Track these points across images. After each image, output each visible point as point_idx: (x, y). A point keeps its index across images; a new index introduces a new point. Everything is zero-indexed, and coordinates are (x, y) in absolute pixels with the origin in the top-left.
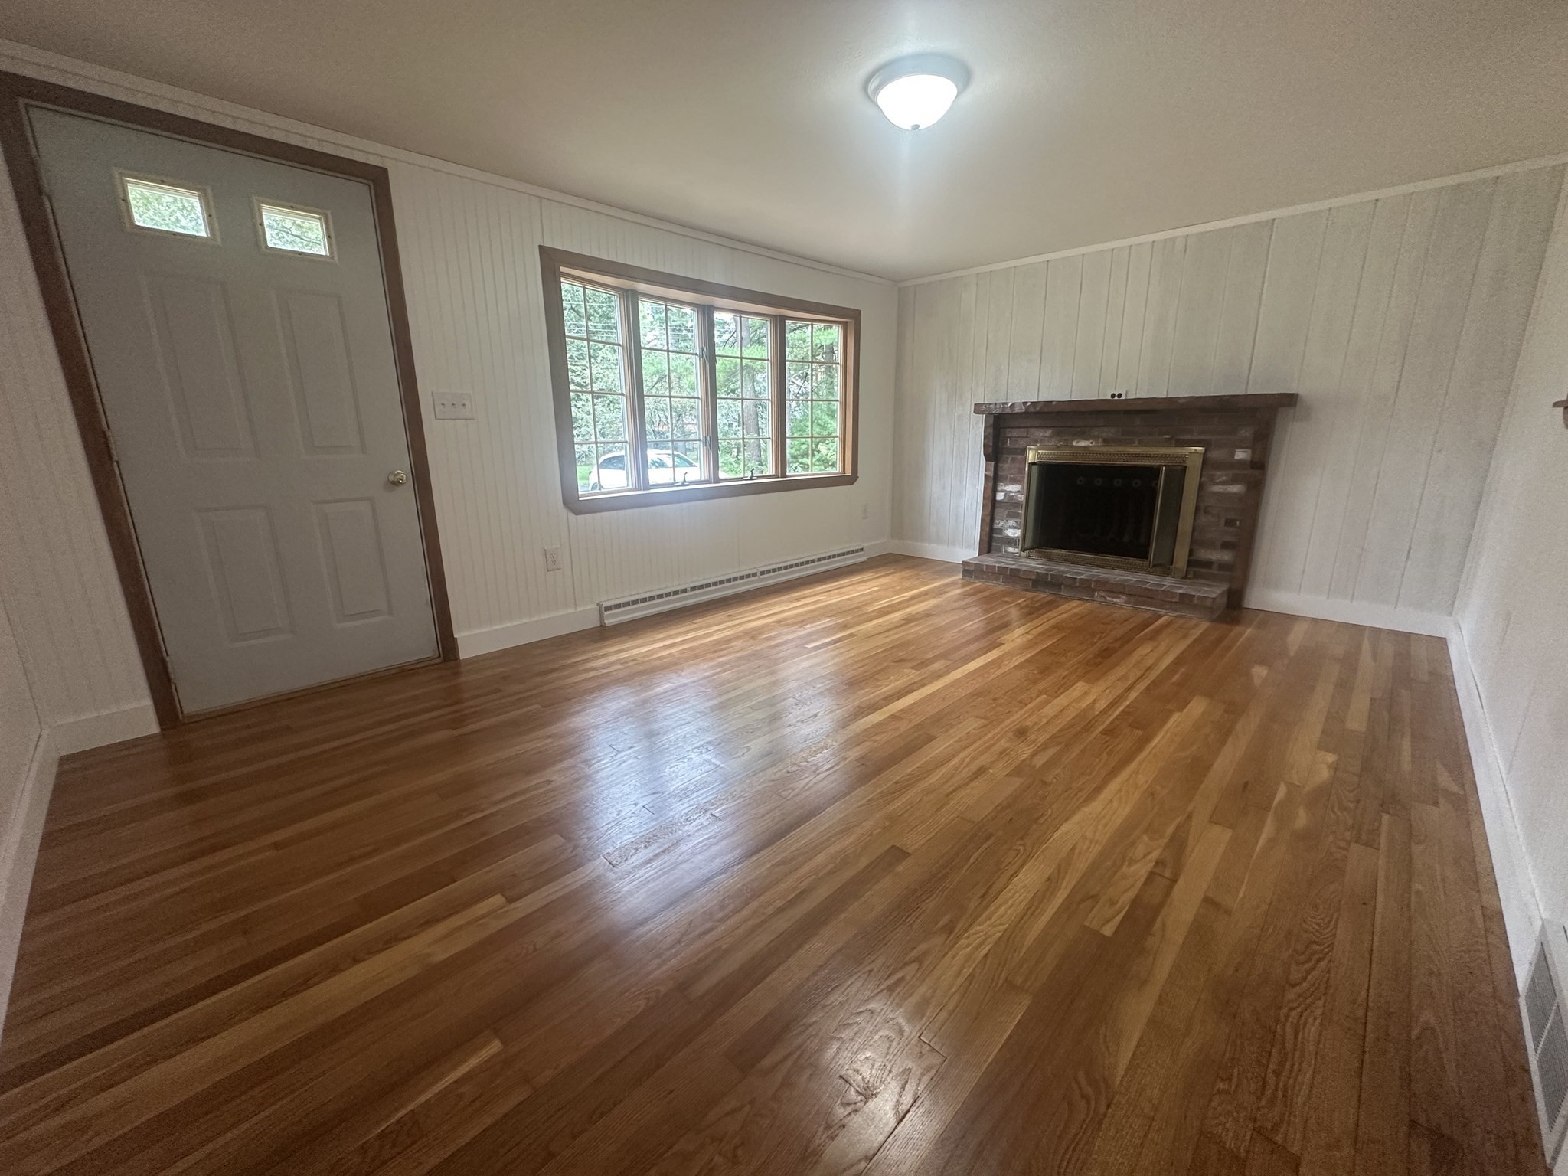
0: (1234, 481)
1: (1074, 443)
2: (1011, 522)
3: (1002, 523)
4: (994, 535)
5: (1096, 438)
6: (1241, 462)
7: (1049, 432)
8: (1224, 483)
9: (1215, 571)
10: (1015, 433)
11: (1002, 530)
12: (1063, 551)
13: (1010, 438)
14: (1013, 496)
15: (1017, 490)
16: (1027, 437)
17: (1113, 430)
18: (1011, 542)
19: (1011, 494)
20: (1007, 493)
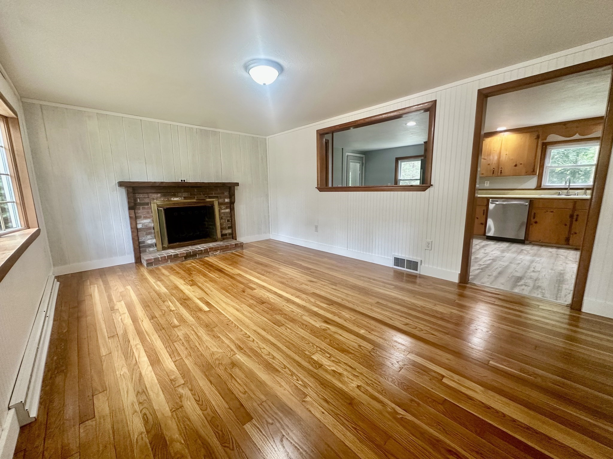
0: (227, 208)
1: (172, 199)
2: (149, 237)
3: (143, 238)
4: (140, 245)
5: (181, 197)
6: (227, 203)
7: (159, 195)
8: (224, 209)
9: (228, 236)
10: (141, 196)
11: (144, 241)
12: (177, 243)
13: (139, 198)
14: (147, 225)
15: (148, 222)
16: (148, 197)
17: (186, 193)
18: (151, 246)
19: (146, 224)
20: (143, 224)
